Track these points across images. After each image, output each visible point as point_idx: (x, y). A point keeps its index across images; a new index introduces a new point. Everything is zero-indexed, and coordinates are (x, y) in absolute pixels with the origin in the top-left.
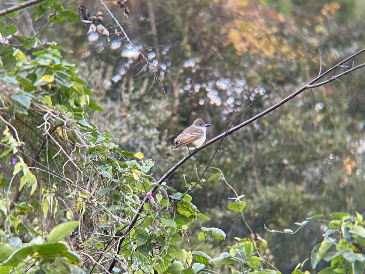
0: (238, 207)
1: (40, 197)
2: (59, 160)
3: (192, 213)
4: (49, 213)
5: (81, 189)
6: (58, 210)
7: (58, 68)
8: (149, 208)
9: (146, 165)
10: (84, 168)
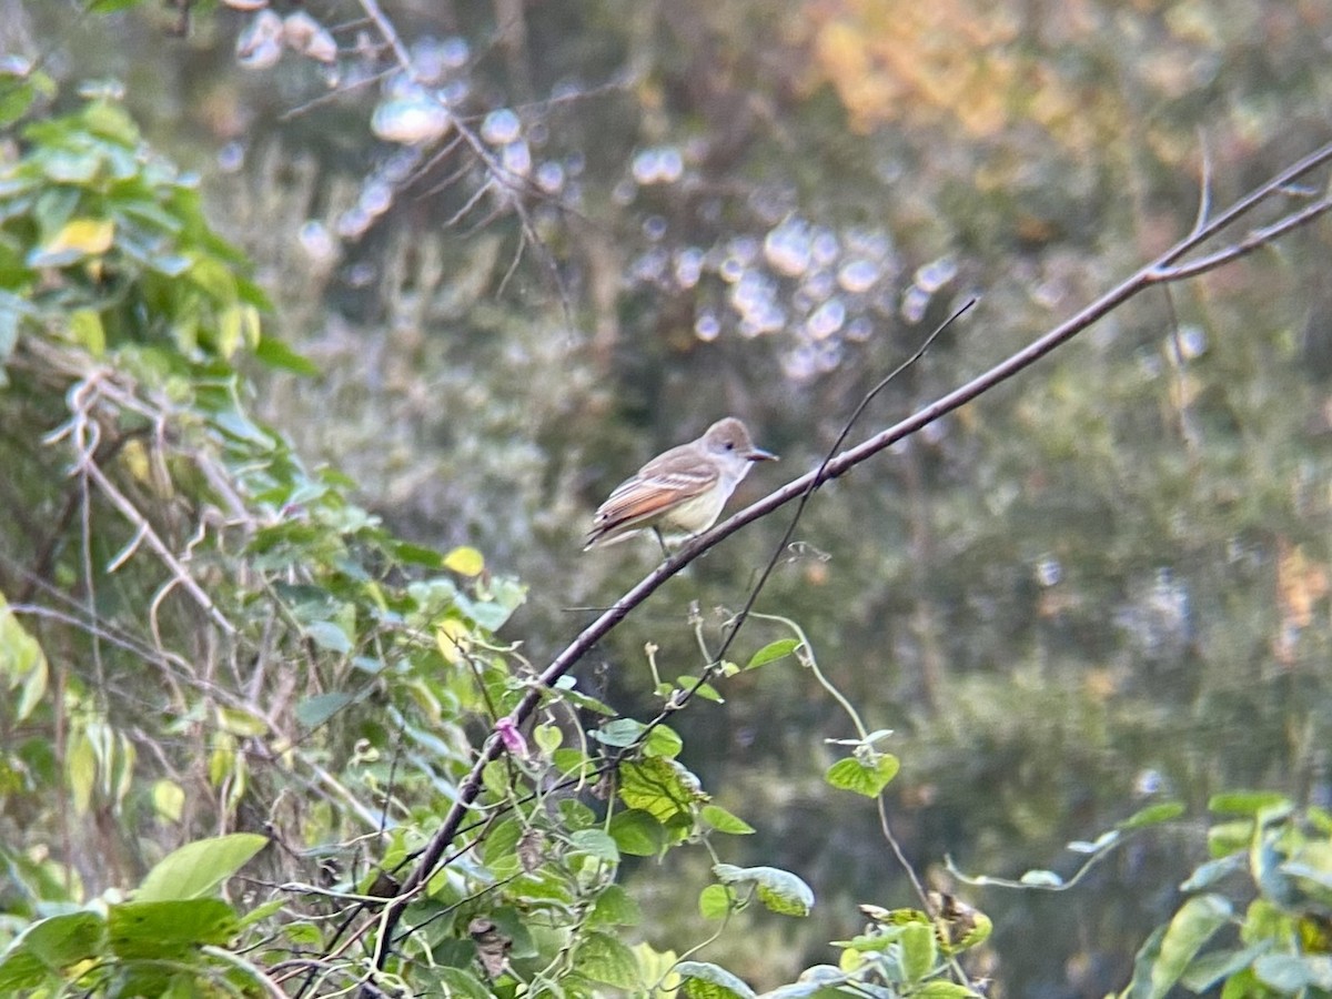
0: (863, 779)
1: (59, 728)
2: (137, 575)
3: (678, 806)
4: (95, 795)
5: (227, 696)
6: (134, 784)
7: (128, 192)
8: (508, 781)
9: (494, 601)
10: (240, 610)
